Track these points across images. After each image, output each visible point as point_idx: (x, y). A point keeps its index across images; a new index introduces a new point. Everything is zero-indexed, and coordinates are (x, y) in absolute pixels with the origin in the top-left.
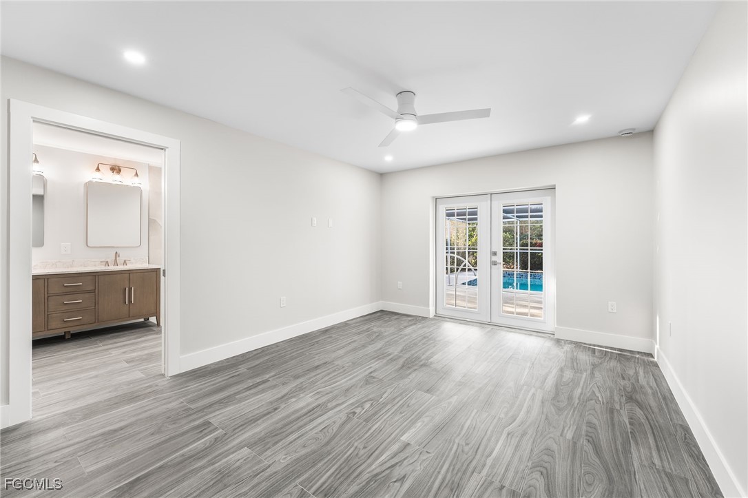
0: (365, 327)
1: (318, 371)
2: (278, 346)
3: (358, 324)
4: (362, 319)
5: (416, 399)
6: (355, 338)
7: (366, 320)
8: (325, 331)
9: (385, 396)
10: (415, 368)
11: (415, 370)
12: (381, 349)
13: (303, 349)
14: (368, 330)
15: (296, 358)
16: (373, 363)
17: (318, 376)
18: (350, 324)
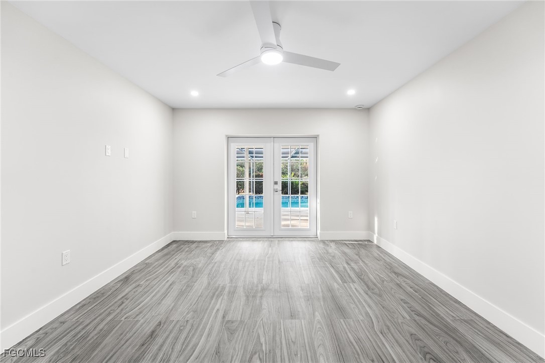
0: (172, 263)
1: (159, 340)
2: (63, 323)
3: (161, 261)
4: (160, 254)
5: (291, 330)
6: (171, 278)
7: (166, 255)
8: (126, 279)
9: (262, 340)
10: (259, 295)
11: (261, 297)
12: (209, 284)
13: (109, 314)
14: (177, 266)
15: (109, 332)
16: (216, 304)
17: (164, 348)
18: (152, 264)
